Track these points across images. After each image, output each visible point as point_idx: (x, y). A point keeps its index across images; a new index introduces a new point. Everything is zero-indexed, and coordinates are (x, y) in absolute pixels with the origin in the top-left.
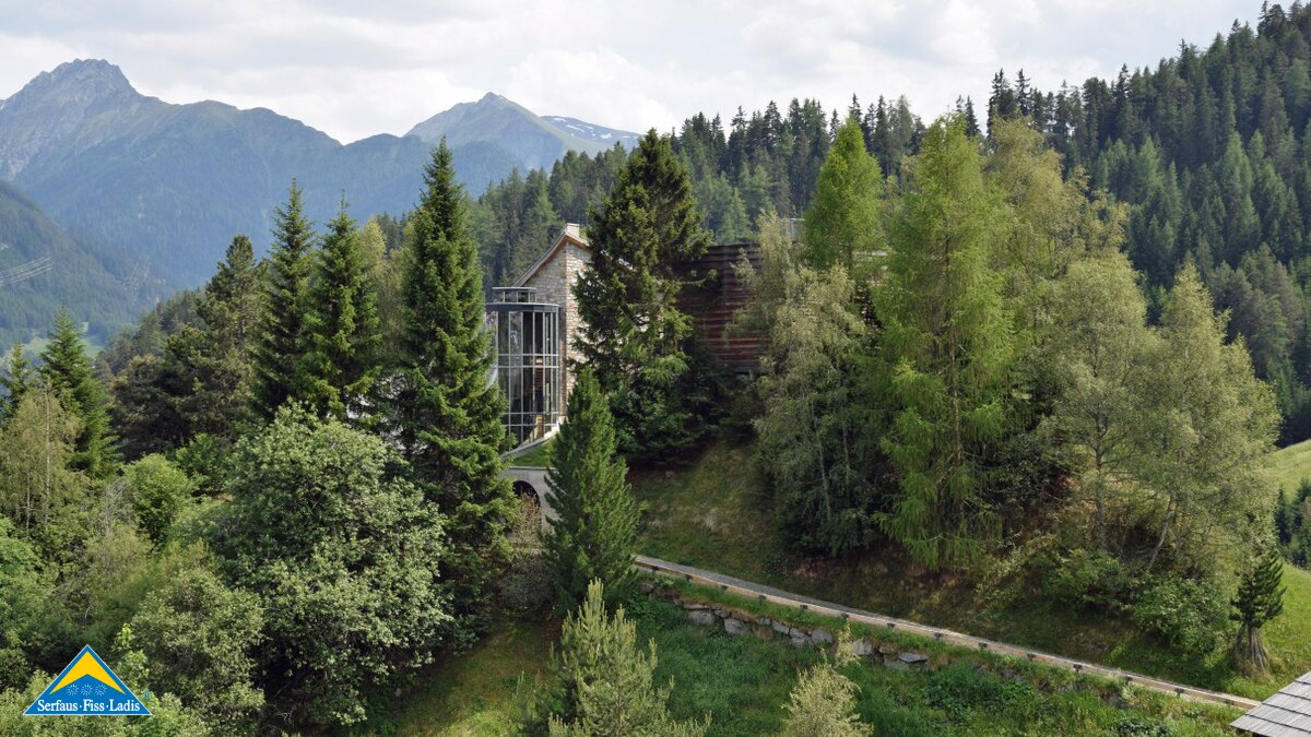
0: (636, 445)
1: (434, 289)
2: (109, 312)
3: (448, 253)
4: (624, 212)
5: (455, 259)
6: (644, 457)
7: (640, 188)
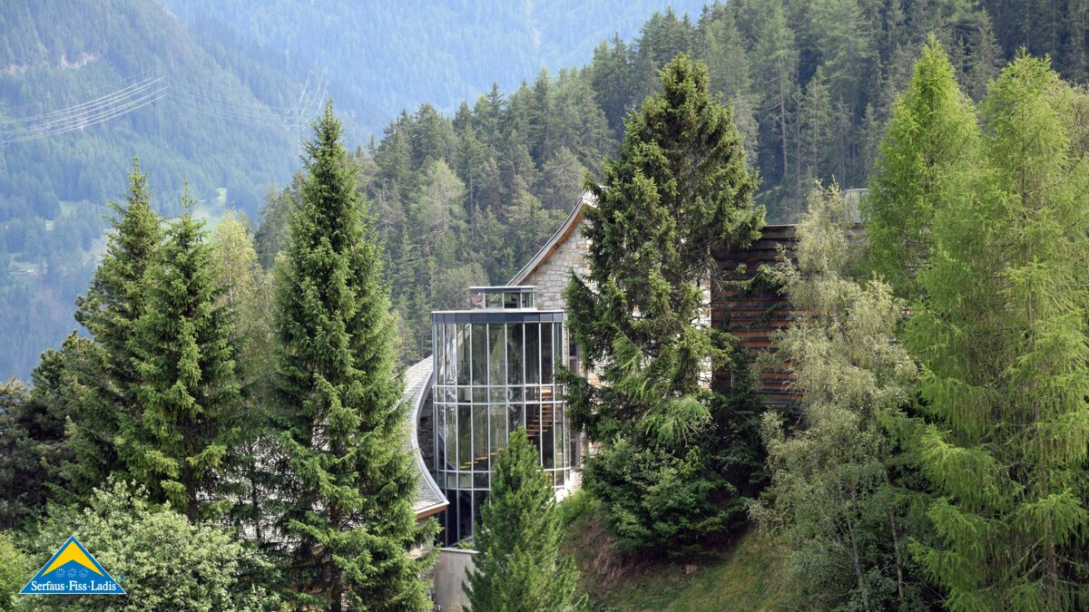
0: (638, 527)
1: (313, 318)
2: (259, 169)
3: (334, 265)
4: (627, 186)
5: (341, 275)
6: (650, 544)
7: (654, 148)
